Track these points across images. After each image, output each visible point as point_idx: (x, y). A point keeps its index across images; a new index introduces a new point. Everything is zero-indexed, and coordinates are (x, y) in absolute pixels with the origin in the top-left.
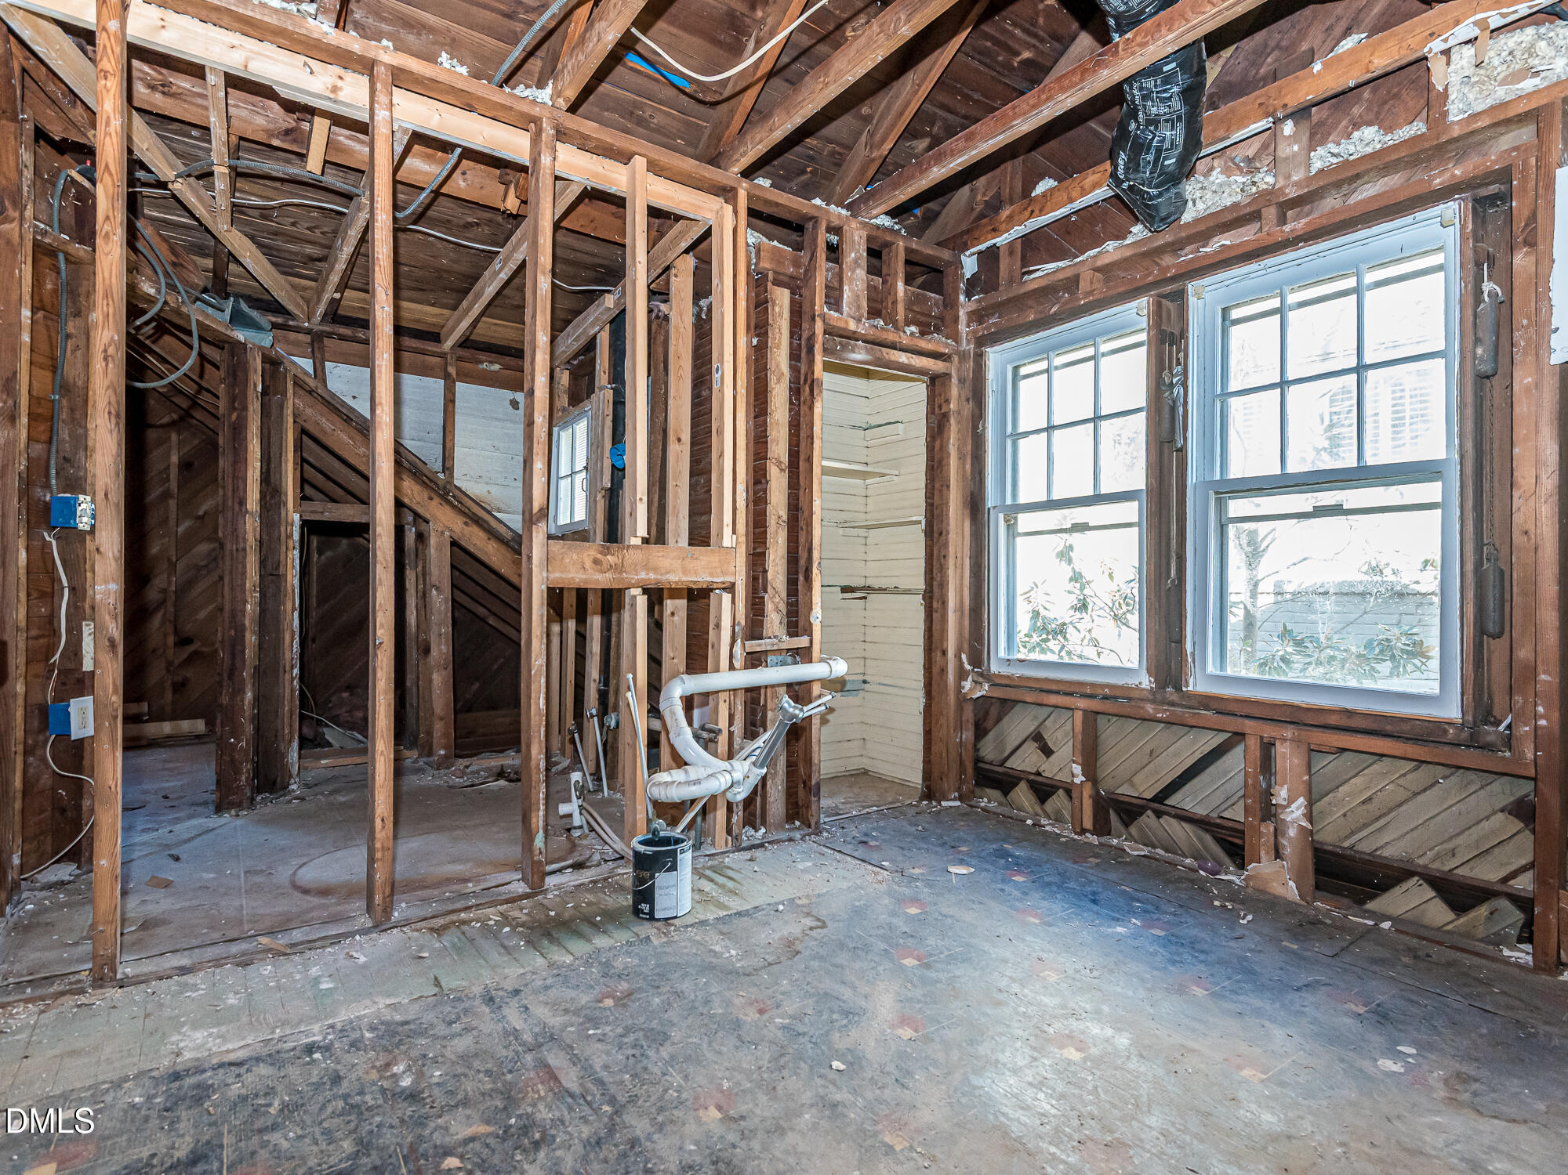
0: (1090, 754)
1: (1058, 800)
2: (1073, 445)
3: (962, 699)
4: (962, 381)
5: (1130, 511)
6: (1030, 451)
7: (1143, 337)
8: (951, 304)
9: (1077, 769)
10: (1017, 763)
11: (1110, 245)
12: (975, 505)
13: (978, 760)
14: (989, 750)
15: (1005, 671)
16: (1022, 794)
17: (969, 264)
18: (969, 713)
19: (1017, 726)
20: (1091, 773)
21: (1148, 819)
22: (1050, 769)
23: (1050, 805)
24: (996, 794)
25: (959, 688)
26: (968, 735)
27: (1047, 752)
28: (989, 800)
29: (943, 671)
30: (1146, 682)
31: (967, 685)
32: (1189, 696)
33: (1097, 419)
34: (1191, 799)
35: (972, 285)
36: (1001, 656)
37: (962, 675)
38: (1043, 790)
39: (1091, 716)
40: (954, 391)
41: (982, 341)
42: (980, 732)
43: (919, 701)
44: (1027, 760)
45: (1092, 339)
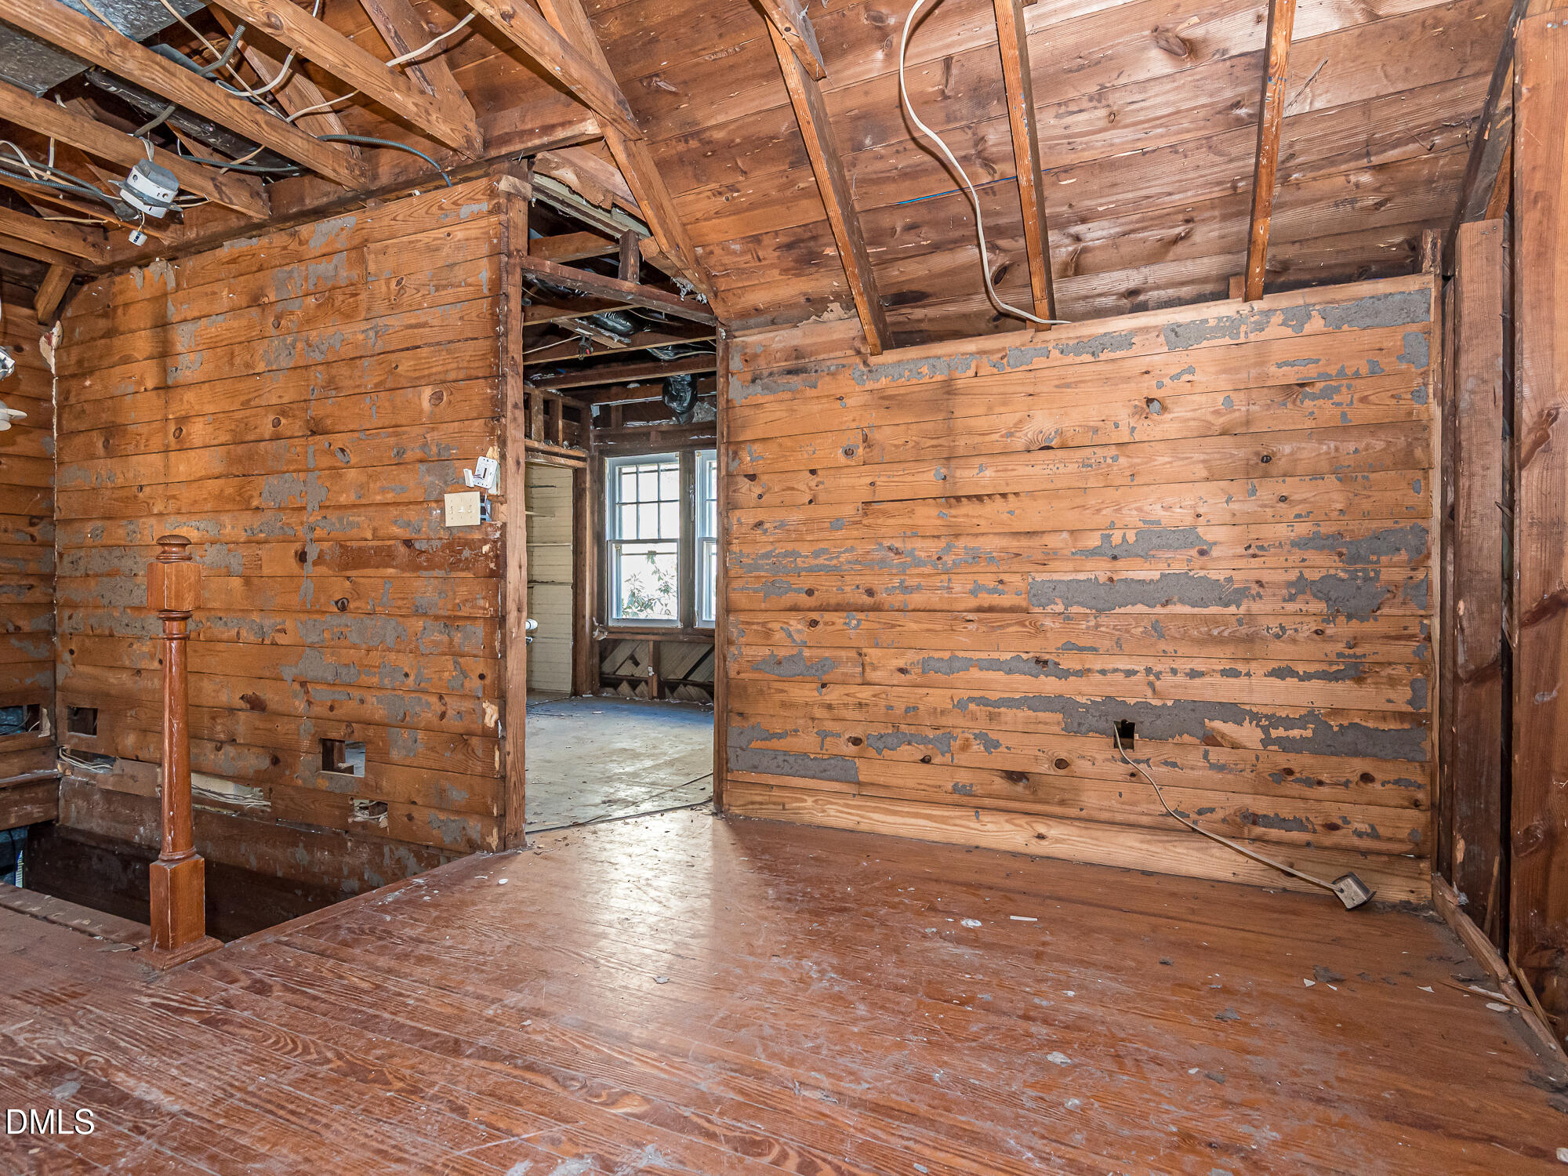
0: (657, 664)
1: (642, 687)
2: (648, 512)
3: (593, 641)
4: (592, 472)
5: (673, 547)
6: (628, 512)
7: (677, 466)
8: (584, 429)
9: (650, 669)
10: (621, 672)
11: (664, 422)
12: (599, 537)
13: (601, 673)
14: (607, 667)
15: (616, 624)
16: (625, 688)
17: (595, 411)
18: (597, 650)
19: (621, 653)
20: (657, 670)
21: (681, 688)
22: (638, 672)
23: (638, 691)
24: (611, 690)
25: (592, 635)
26: (596, 660)
27: (637, 664)
28: (608, 692)
29: (584, 626)
30: (680, 625)
31: (596, 633)
32: (698, 630)
33: (659, 502)
34: (696, 677)
35: (597, 422)
36: (614, 617)
37: (593, 628)
38: (634, 683)
39: (657, 644)
40: (588, 478)
41: (605, 452)
42: (602, 659)
43: (571, 644)
44: (627, 670)
45: (658, 462)
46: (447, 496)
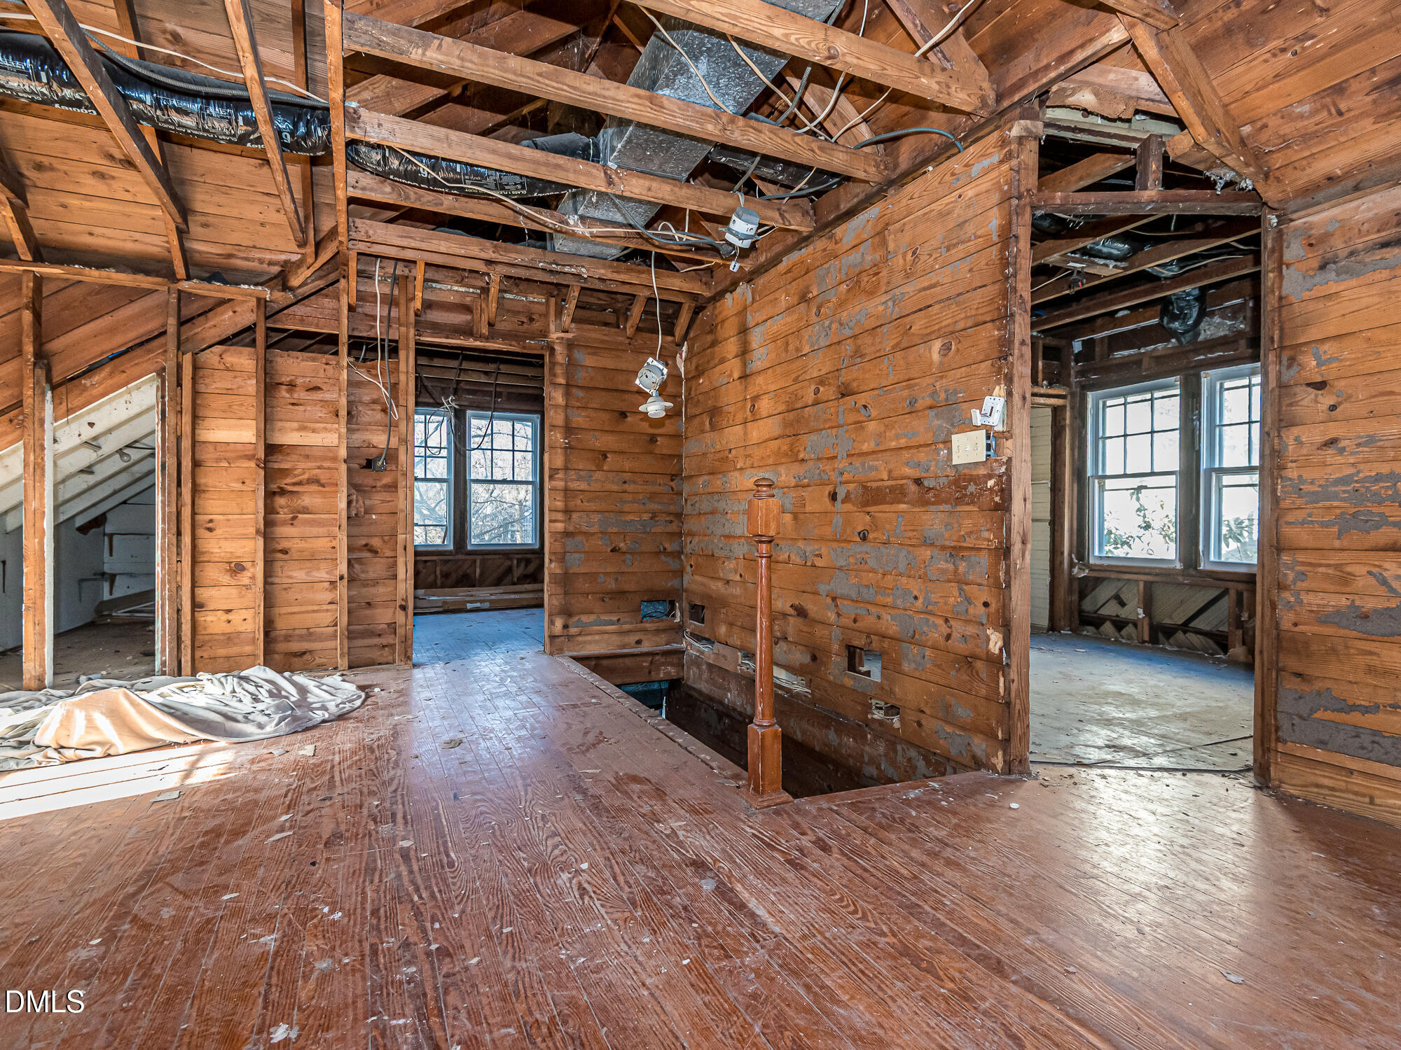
0: (1148, 604)
1: (1129, 629)
2: (1139, 446)
3: (1072, 579)
4: (1072, 408)
5: (1172, 480)
6: (1113, 449)
7: (1177, 392)
8: (1065, 366)
9: (1140, 611)
10: (1103, 612)
11: (1160, 346)
12: (1079, 474)
13: (1081, 612)
14: (1088, 605)
15: (1099, 562)
16: (1108, 627)
17: (1077, 346)
18: (1076, 586)
19: (1104, 592)
20: (1148, 611)
21: (1180, 635)
22: (1124, 613)
23: (1124, 632)
24: (1091, 628)
25: (1070, 571)
26: (1075, 597)
27: (1123, 604)
28: (1089, 631)
29: (1062, 563)
30: (1179, 566)
31: (1076, 570)
32: (1201, 571)
33: (1152, 432)
34: (1201, 623)
35: (1078, 358)
36: (1100, 552)
37: (1072, 565)
38: (1120, 624)
39: (1149, 585)
40: (1068, 414)
41: (1085, 388)
42: (1082, 596)
43: (1048, 579)
44: (1111, 610)
45: (1151, 390)
46: (954, 437)
